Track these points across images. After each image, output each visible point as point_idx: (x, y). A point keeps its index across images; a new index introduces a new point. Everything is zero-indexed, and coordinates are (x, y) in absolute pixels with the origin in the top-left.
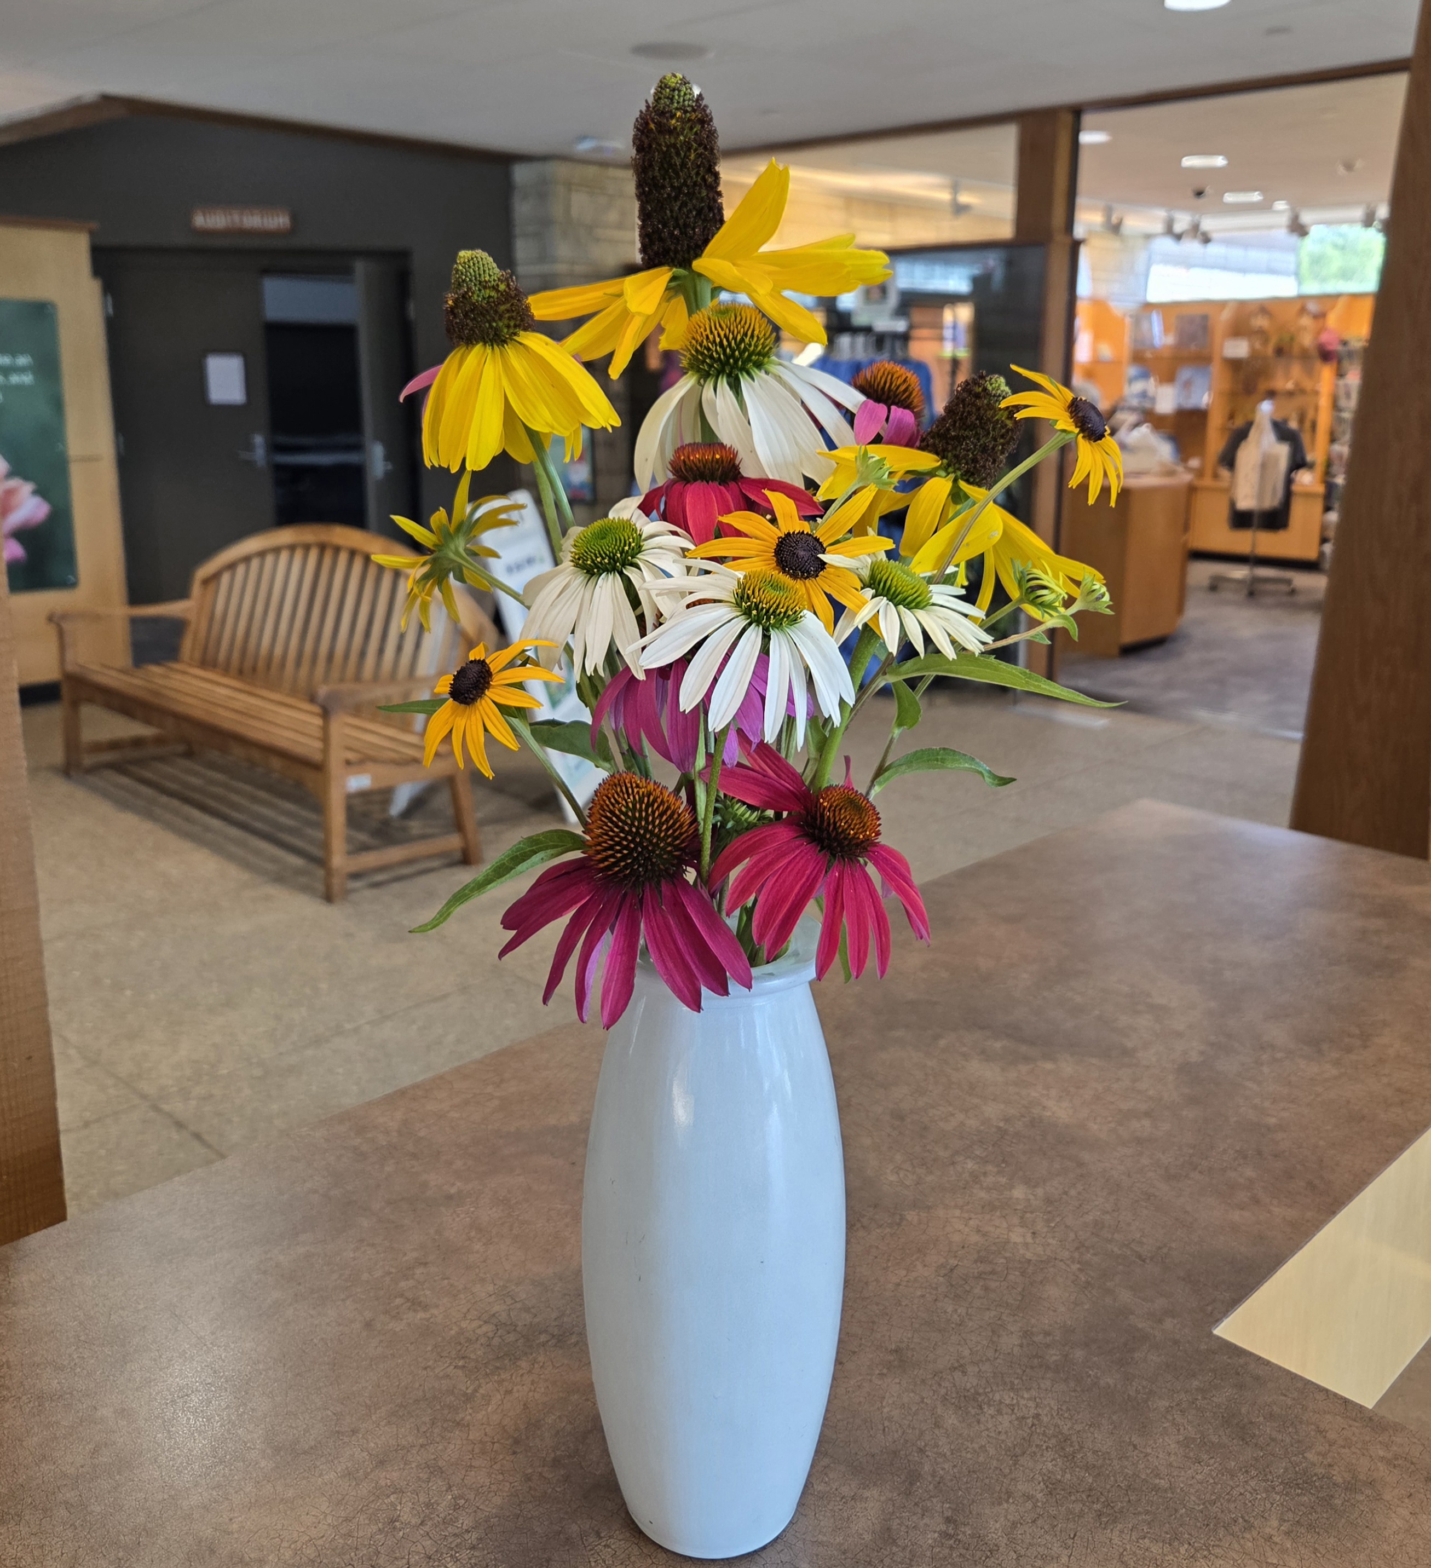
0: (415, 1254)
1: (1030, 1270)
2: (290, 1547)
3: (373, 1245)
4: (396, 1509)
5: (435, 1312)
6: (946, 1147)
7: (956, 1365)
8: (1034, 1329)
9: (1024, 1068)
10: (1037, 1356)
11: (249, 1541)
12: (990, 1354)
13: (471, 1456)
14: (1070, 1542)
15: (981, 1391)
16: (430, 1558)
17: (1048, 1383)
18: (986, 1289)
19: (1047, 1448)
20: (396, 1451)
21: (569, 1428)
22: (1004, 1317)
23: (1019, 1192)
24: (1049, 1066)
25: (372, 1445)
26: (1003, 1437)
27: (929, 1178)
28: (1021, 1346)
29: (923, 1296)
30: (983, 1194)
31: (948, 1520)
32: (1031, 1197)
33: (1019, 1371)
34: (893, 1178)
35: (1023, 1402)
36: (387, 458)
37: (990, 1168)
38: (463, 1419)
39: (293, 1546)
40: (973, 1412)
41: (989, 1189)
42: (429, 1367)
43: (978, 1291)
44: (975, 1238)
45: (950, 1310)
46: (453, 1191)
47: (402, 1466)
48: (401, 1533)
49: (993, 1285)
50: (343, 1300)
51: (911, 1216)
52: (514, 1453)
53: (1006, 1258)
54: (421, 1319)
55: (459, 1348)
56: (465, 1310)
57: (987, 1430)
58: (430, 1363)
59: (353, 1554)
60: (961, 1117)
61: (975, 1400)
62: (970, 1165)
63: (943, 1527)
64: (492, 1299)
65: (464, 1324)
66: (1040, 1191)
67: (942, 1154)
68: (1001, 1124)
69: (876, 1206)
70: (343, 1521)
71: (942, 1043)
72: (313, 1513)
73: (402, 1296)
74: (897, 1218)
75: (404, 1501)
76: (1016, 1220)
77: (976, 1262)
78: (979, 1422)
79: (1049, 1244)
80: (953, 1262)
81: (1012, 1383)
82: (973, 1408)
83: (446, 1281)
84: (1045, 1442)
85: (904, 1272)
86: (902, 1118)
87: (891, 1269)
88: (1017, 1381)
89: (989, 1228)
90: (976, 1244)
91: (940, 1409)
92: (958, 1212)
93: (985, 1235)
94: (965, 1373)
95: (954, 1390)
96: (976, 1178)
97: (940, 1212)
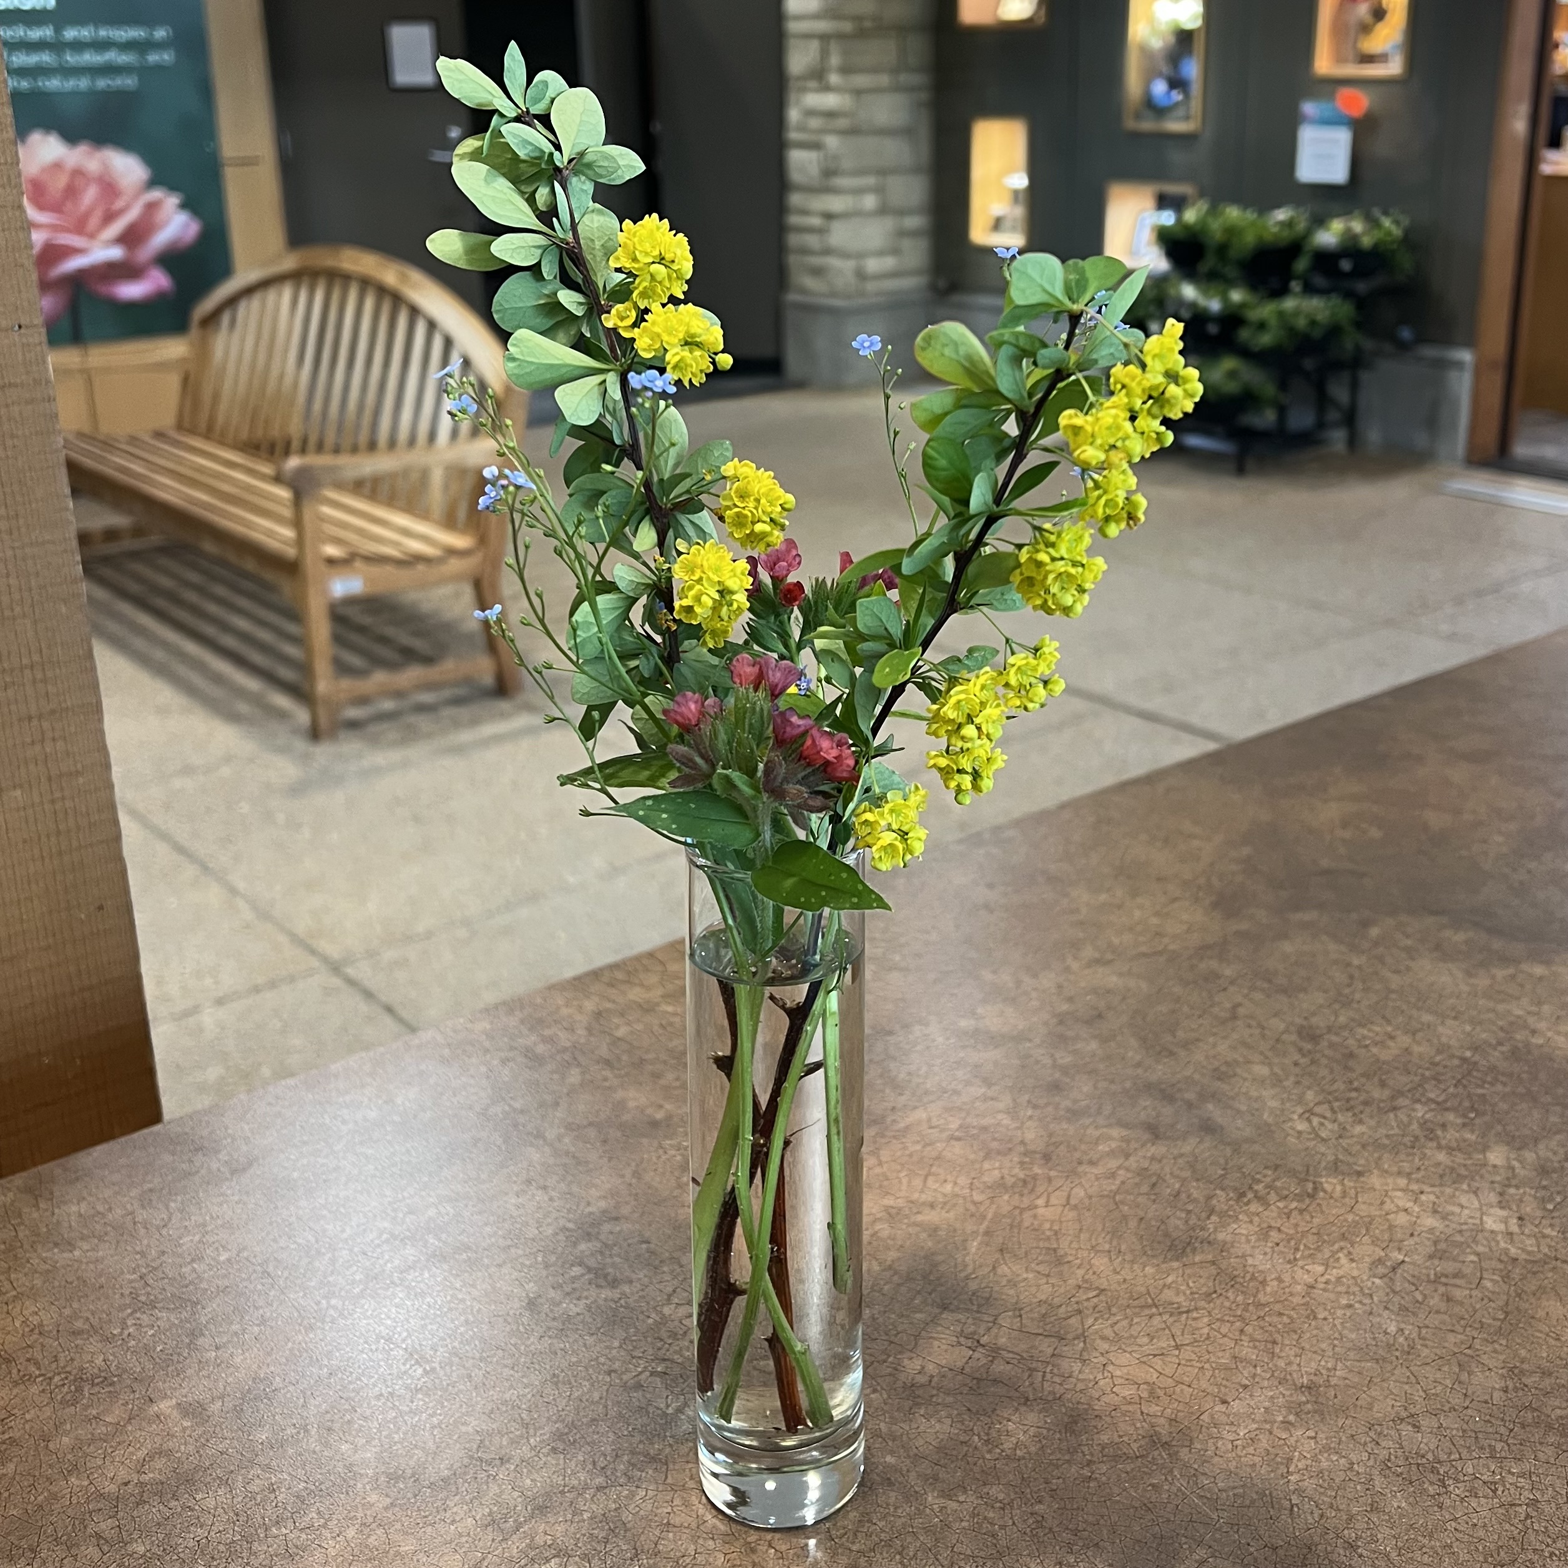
0: (603, 1204)
1: (1517, 1273)
5: (626, 1289)
6: (1383, 1084)
7: (1404, 1414)
8: (1525, 1366)
9: (1500, 973)
10: (1529, 1407)
12: (1457, 1400)
15: (1443, 1457)
17: (1550, 1451)
18: (1449, 1300)
19: (1552, 1554)
22: (1477, 1344)
23: (1496, 1156)
26: (1481, 1533)
27: (1358, 1129)
28: (1505, 1390)
29: (1350, 1306)
30: (1441, 1157)
32: (1516, 1164)
33: (1502, 1430)
34: (1302, 1126)
35: (1511, 1479)
37: (1451, 1117)
40: (1431, 1490)
41: (1450, 1150)
42: (615, 1371)
43: (1435, 1301)
44: (1429, 1221)
45: (1392, 1329)
46: (659, 1115)
49: (1458, 1294)
51: (1331, 1184)
53: (1478, 1254)
54: (606, 1300)
55: (659, 1344)
56: (670, 1289)
57: (1454, 1520)
58: (617, 1365)
60: (1405, 1040)
61: (1436, 1471)
62: (1420, 1111)
66: (1529, 1156)
67: (1377, 1094)
68: (1468, 1054)
69: (1276, 1167)
71: (1374, 932)
74: (1310, 1186)
76: (1493, 1198)
77: (1431, 1257)
78: (1440, 1507)
79: (1544, 1236)
80: (1397, 1257)
81: (1492, 1448)
82: (1432, 1483)
83: (644, 1246)
84: (1548, 1546)
85: (1320, 1269)
86: (1314, 1039)
87: (1300, 1263)
88: (1499, 1446)
89: (1450, 1208)
90: (1431, 1230)
91: (1379, 1482)
92: (1402, 1182)
93: (1444, 1218)
94: (1417, 1428)
95: (1400, 1453)
96: (1429, 1131)
97: (1375, 1180)
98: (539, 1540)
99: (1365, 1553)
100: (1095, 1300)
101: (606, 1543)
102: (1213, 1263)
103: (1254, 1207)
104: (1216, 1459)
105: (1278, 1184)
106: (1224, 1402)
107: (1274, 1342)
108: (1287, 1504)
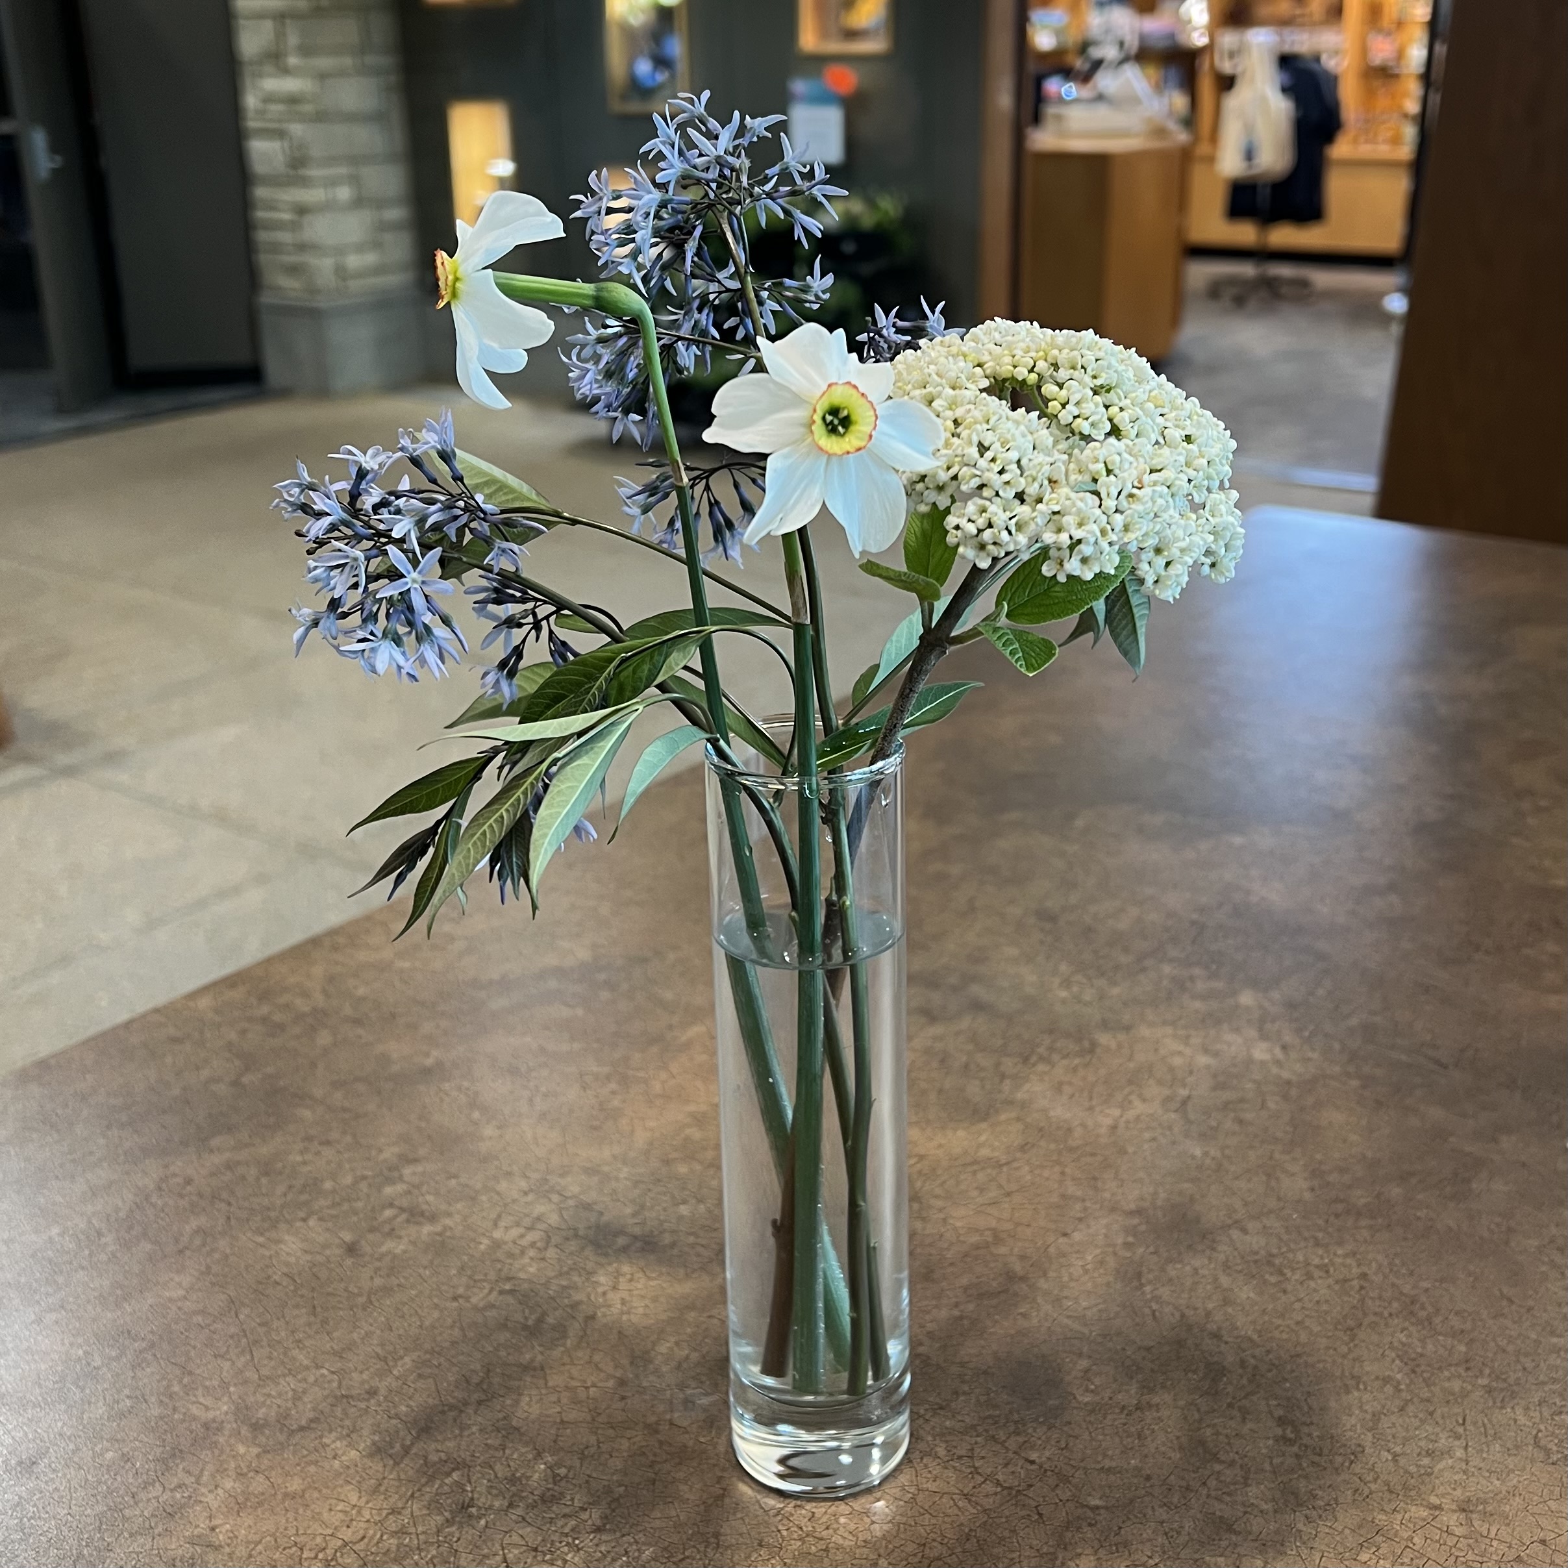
0: (396, 1150)
1: (1294, 1092)
2: (316, 1557)
3: (328, 1143)
4: (464, 1490)
5: (448, 1222)
6: (1126, 950)
7: (1229, 1222)
8: (1323, 1167)
9: (1204, 846)
10: (1337, 1200)
11: (250, 1556)
12: (1272, 1203)
13: (559, 1409)
14: (1460, 1430)
15: (1275, 1251)
16: (536, 1550)
17: (1366, 1233)
18: (1241, 1122)
19: (1391, 1315)
20: (443, 1412)
21: (695, 1356)
22: (1277, 1156)
23: (1247, 998)
24: (1238, 840)
25: (404, 1408)
26: (1325, 1307)
27: (1115, 991)
28: (1313, 1190)
29: (1154, 1139)
30: (1197, 1004)
31: (1281, 1421)
32: (1266, 1004)
33: (1321, 1222)
34: (1064, 994)
35: (1339, 1260)
36: (55, 148)
37: (1197, 971)
38: (532, 1360)
39: (321, 1556)
40: (1273, 1279)
41: (1204, 997)
42: (461, 1296)
43: (1228, 1124)
44: (1203, 1060)
45: (1198, 1152)
46: (429, 1062)
47: (457, 1432)
48: (483, 1522)
49: (1249, 1116)
50: (304, 1220)
51: (1104, 1039)
52: (623, 1398)
53: (1255, 1081)
54: (429, 1234)
55: (499, 1266)
56: (493, 1216)
57: (1300, 1300)
58: (461, 1291)
59: (416, 1557)
60: (1134, 911)
61: (1269, 1263)
62: (1167, 969)
63: (1279, 1431)
64: (530, 1197)
65: (497, 1234)
66: (1276, 995)
67: (1124, 959)
68: (1195, 916)
69: (1051, 1032)
70: (389, 1514)
71: (1079, 823)
72: (339, 1508)
73: (391, 1205)
74: (1086, 1044)
75: (473, 1479)
76: (1253, 1033)
77: (1214, 1089)
78: (1285, 1292)
79: (1309, 1059)
80: (1184, 1092)
81: (1316, 1238)
82: (1271, 1274)
83: (453, 1182)
84: (1385, 1308)
85: (1116, 1112)
86: (1052, 918)
87: (1098, 1109)
88: (1320, 1235)
89: (1218, 1046)
90: (1208, 1067)
91: (1225, 1281)
92: (1169, 1030)
93: (1216, 1054)
94: (1244, 1231)
95: (1236, 1253)
96: (1181, 985)
97: (1145, 1031)
98: (433, 1458)
99: (1229, 1340)
100: (919, 1166)
101: (504, 1450)
102: (1018, 1119)
103: (1041, 1067)
104: (1072, 1284)
105: (1058, 1045)
106: (1065, 1235)
107: (1095, 1179)
108: (1147, 1311)
